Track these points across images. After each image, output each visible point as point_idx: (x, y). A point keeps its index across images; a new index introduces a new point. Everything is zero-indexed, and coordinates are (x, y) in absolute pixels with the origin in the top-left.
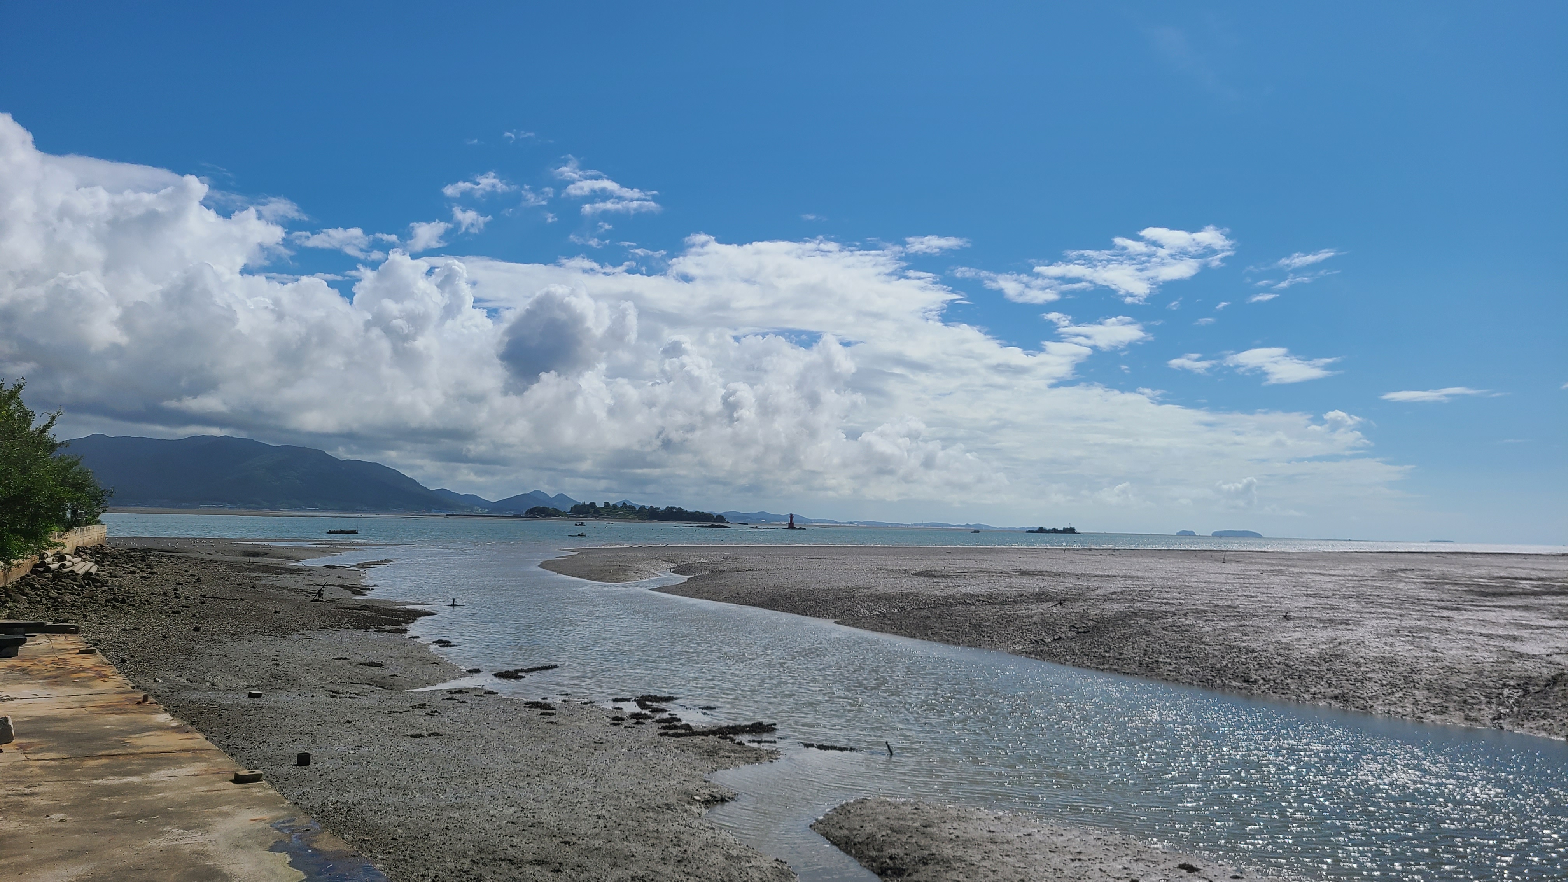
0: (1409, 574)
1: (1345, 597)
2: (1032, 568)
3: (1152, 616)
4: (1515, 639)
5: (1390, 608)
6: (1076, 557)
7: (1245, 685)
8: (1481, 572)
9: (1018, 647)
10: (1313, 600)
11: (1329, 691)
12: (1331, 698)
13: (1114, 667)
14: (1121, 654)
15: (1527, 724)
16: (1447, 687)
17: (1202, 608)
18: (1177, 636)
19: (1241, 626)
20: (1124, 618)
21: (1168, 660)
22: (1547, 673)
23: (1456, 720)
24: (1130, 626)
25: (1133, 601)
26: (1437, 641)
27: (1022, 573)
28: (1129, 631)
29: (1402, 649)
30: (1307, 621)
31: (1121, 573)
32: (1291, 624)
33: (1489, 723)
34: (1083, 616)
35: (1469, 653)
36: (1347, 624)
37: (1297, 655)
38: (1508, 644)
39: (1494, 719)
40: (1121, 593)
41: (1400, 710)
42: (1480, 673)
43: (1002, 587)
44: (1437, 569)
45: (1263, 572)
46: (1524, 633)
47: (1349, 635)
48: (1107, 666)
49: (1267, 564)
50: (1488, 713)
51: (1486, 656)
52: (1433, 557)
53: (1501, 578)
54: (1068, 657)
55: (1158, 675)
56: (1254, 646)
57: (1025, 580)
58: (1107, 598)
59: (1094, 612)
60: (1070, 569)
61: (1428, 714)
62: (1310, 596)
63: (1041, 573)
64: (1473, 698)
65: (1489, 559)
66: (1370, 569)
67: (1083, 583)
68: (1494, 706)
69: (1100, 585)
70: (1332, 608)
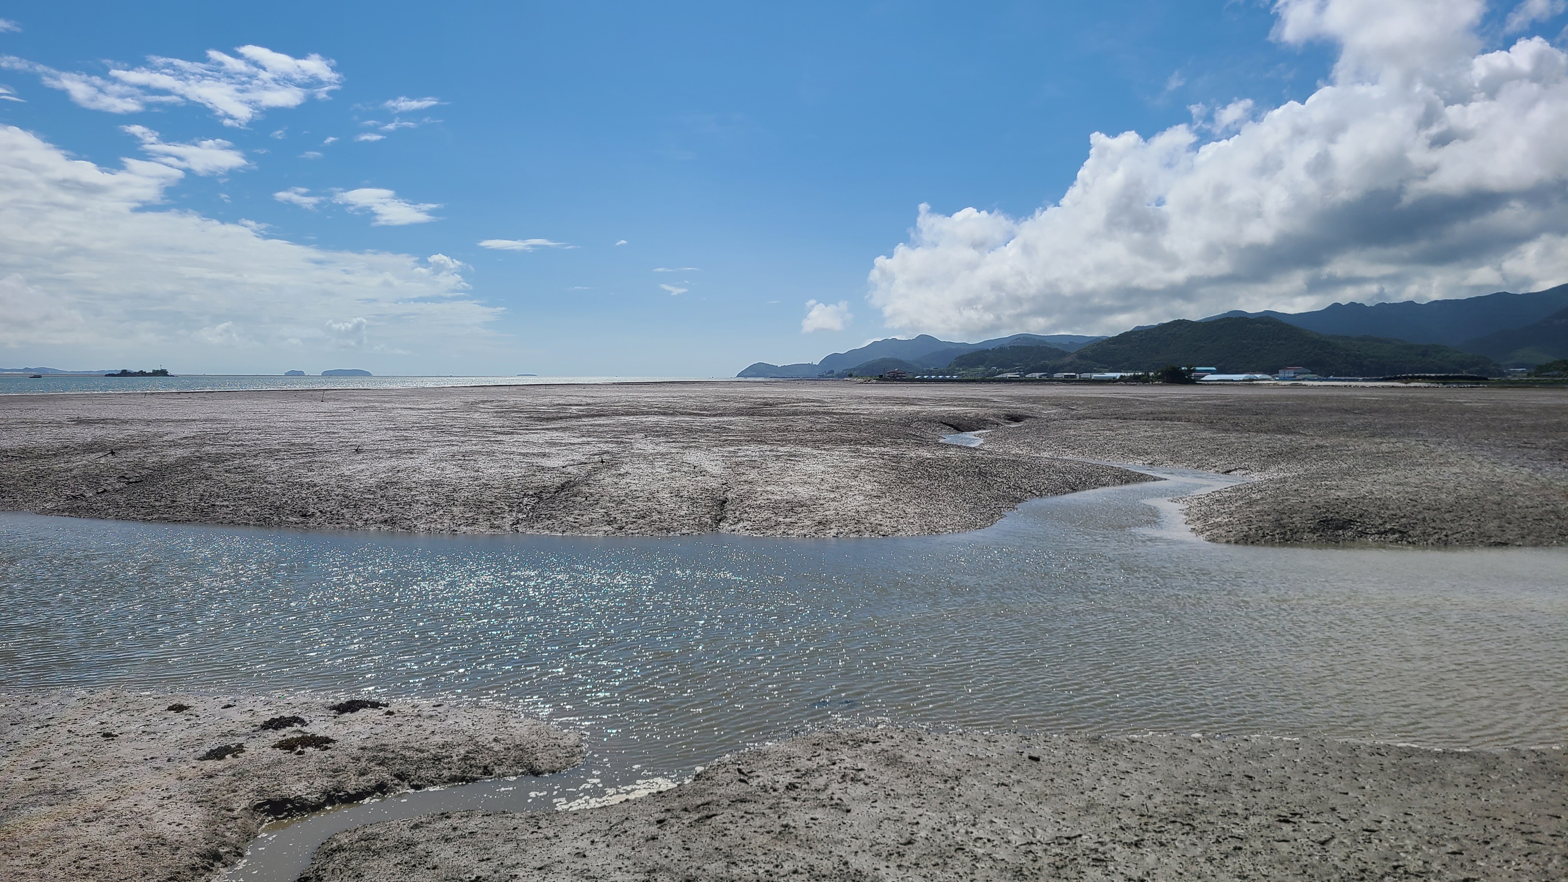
0: (488, 405)
1: (422, 429)
2: (95, 416)
3: (218, 459)
4: (544, 455)
5: (456, 436)
6: (156, 401)
7: (302, 519)
8: (544, 401)
9: (49, 506)
10: (391, 433)
11: (380, 517)
12: (382, 522)
13: (165, 516)
14: (174, 502)
15: (537, 525)
16: (480, 501)
17: (277, 447)
18: (241, 477)
19: (309, 462)
20: (184, 464)
21: (227, 503)
22: (558, 481)
23: (483, 528)
24: (190, 471)
25: (202, 445)
26: (482, 462)
27: (79, 422)
28: (186, 476)
29: (451, 471)
30: (375, 453)
31: (203, 417)
32: (360, 457)
33: (508, 529)
34: (140, 464)
35: (504, 471)
36: (411, 453)
37: (356, 485)
38: (535, 460)
39: (513, 524)
40: (194, 437)
41: (439, 526)
42: (508, 487)
43: (43, 439)
44: (512, 400)
45: (355, 409)
46: (553, 450)
47: (410, 463)
48: (155, 516)
49: (365, 401)
50: (509, 519)
51: (515, 472)
52: (514, 389)
53: (559, 405)
54: (110, 511)
55: (215, 519)
56: (317, 480)
57: (78, 429)
58: (174, 444)
59: (152, 460)
60: (145, 415)
61: (461, 527)
62: (391, 429)
63: (104, 421)
64: (499, 508)
65: (558, 389)
66: (456, 402)
67: (152, 429)
68: (514, 514)
69: (172, 429)
70: (406, 439)
